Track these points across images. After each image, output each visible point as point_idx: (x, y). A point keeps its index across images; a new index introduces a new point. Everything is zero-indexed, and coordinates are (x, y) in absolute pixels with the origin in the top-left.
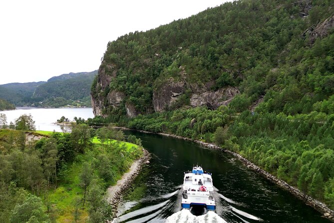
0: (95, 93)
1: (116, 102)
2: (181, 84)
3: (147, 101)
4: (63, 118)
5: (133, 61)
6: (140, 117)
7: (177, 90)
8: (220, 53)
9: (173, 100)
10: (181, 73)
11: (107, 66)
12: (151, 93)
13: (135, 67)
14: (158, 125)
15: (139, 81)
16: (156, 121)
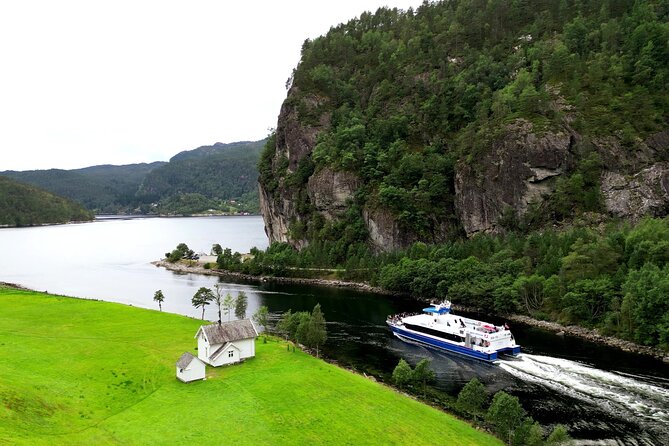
0: (271, 177)
1: (336, 204)
2: (559, 141)
3: (436, 200)
4: (183, 248)
5: (380, 81)
6: (421, 252)
7: (547, 159)
9: (534, 193)
10: (550, 105)
11: (305, 100)
12: (449, 172)
13: (387, 98)
14: (505, 286)
15: (404, 136)
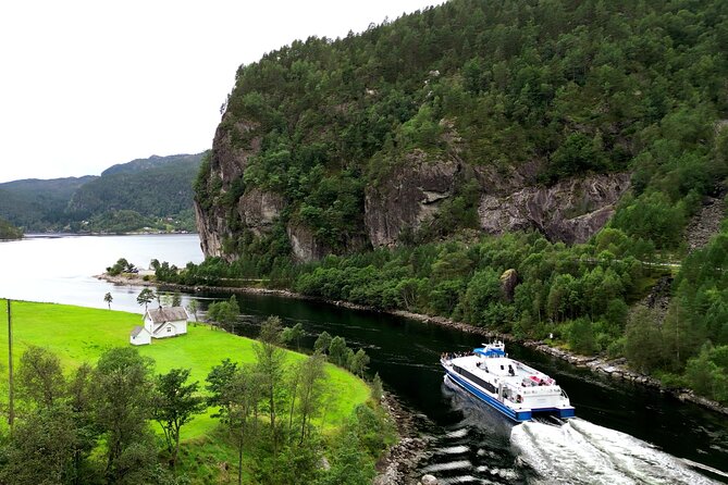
0: (206, 196)
1: (264, 221)
2: (447, 168)
3: (348, 218)
4: (123, 262)
5: (305, 109)
6: (332, 263)
7: (437, 184)
8: (555, 82)
9: (426, 212)
10: (444, 137)
11: (238, 125)
12: (360, 194)
13: (311, 126)
14: (391, 288)
15: (323, 161)
16: (381, 274)
